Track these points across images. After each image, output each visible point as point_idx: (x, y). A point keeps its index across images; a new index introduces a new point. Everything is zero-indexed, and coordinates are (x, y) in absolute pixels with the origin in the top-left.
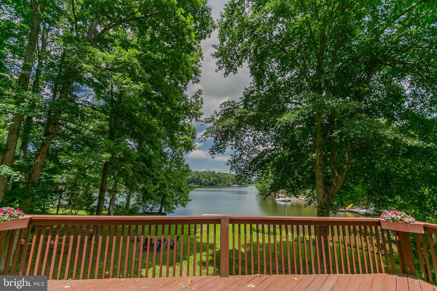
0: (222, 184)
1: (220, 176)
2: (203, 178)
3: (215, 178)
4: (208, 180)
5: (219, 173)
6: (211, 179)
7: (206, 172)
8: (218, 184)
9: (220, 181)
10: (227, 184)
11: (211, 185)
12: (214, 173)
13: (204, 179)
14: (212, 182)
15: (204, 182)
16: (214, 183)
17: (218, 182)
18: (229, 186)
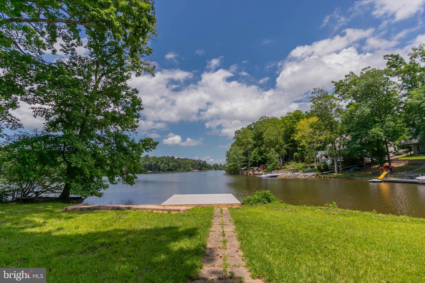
0: (181, 169)
1: (179, 162)
2: (162, 163)
3: (174, 164)
4: (167, 165)
5: (178, 159)
6: (171, 164)
7: (164, 157)
8: (178, 169)
9: (180, 166)
10: (187, 169)
11: (170, 170)
12: (173, 158)
13: (163, 165)
14: (171, 168)
15: (163, 168)
16: (173, 169)
17: (178, 168)
18: (189, 170)
